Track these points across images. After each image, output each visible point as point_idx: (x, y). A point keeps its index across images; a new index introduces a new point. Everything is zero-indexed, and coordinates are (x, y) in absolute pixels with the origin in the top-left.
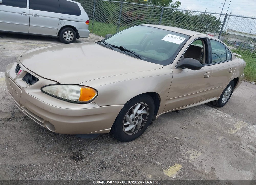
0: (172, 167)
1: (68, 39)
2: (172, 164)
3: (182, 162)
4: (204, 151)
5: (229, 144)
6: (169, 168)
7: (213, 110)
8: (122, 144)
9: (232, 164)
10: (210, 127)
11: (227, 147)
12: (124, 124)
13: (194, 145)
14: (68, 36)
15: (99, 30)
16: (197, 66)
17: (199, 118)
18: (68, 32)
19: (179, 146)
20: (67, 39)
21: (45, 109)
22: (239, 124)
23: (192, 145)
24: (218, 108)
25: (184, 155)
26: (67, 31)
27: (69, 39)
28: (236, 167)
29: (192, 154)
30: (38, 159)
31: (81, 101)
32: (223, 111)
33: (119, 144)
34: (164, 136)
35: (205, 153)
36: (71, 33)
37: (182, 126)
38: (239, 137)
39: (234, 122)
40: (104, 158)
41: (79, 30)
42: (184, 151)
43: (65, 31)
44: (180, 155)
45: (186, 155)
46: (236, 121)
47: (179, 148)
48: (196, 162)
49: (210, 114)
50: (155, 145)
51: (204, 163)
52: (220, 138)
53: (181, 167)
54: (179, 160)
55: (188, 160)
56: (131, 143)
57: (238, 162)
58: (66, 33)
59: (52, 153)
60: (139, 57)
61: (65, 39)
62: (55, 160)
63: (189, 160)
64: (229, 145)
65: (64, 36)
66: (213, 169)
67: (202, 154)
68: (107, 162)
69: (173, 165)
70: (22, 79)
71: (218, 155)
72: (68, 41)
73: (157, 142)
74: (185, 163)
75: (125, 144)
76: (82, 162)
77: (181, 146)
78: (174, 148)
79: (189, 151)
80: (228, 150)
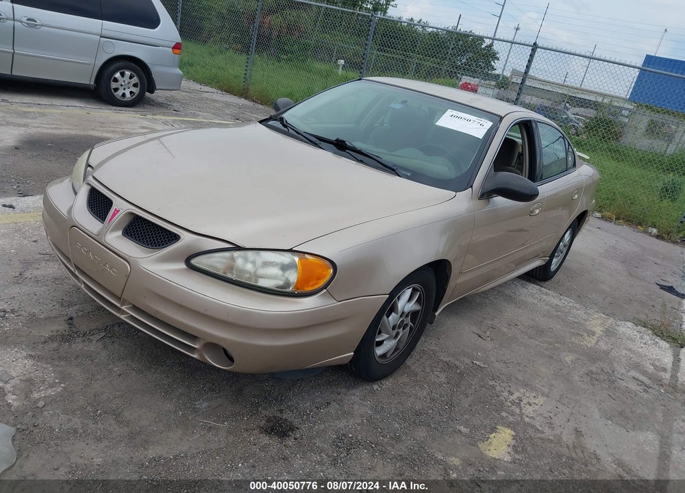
0: (494, 434)
1: (124, 95)
2: (492, 428)
3: (510, 423)
4: (546, 391)
5: (592, 372)
6: (489, 438)
7: (533, 288)
8: (368, 387)
9: (610, 419)
10: (540, 332)
11: (589, 378)
12: (377, 340)
13: (520, 378)
14: (125, 84)
15: (191, 65)
16: (527, 192)
17: (510, 311)
18: (123, 75)
19: (491, 383)
20: (120, 93)
21: (209, 313)
22: (597, 323)
23: (516, 379)
24: (542, 284)
25: (510, 404)
26: (122, 71)
27: (128, 95)
28: (621, 425)
29: (525, 401)
30: (188, 440)
31: (300, 291)
32: (555, 289)
33: (361, 388)
34: (452, 360)
35: (550, 395)
36: (131, 77)
37: (481, 334)
38: (607, 353)
39: (585, 316)
40: (341, 424)
41: (155, 70)
42: (506, 394)
43: (115, 72)
44: (500, 406)
45: (513, 403)
46: (589, 314)
47: (493, 387)
48: (538, 418)
49: (530, 300)
50: (440, 385)
51: (557, 421)
52: (569, 358)
53: (513, 433)
54: (502, 418)
55: (521, 415)
56: (388, 383)
57: (621, 414)
58: (118, 75)
59: (214, 421)
60: (393, 170)
61: (115, 94)
62: (231, 439)
63: (524, 416)
64: (592, 374)
65: (114, 85)
66: (578, 433)
67: (545, 399)
68: (350, 435)
69: (494, 430)
70: (120, 233)
71: (577, 398)
72: (125, 99)
73: (443, 378)
74: (518, 424)
75: (375, 387)
76: (296, 439)
77: (496, 384)
78: (484, 389)
79: (516, 395)
80: (593, 385)
